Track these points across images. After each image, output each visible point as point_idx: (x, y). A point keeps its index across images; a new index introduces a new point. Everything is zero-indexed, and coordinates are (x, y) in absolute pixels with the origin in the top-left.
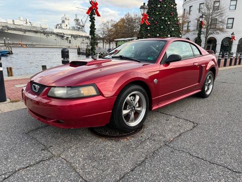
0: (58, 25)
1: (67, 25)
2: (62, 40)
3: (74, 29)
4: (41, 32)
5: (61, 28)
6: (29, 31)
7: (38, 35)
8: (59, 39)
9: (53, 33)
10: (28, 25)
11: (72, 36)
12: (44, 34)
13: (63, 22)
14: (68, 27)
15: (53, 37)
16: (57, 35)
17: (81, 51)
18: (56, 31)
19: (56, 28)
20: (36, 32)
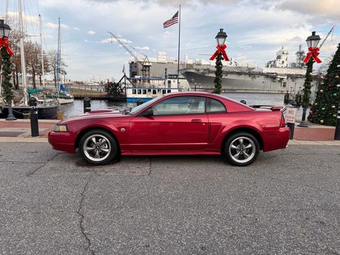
0: (270, 62)
1: (283, 62)
2: (272, 83)
3: (294, 66)
4: (245, 74)
5: (274, 66)
6: (232, 73)
7: (242, 78)
8: (269, 81)
9: (261, 74)
10: (232, 65)
11: (289, 76)
12: (250, 76)
13: (279, 57)
14: (285, 65)
15: (262, 79)
16: (267, 76)
17: (291, 98)
18: (265, 70)
19: (268, 66)
20: (239, 74)
